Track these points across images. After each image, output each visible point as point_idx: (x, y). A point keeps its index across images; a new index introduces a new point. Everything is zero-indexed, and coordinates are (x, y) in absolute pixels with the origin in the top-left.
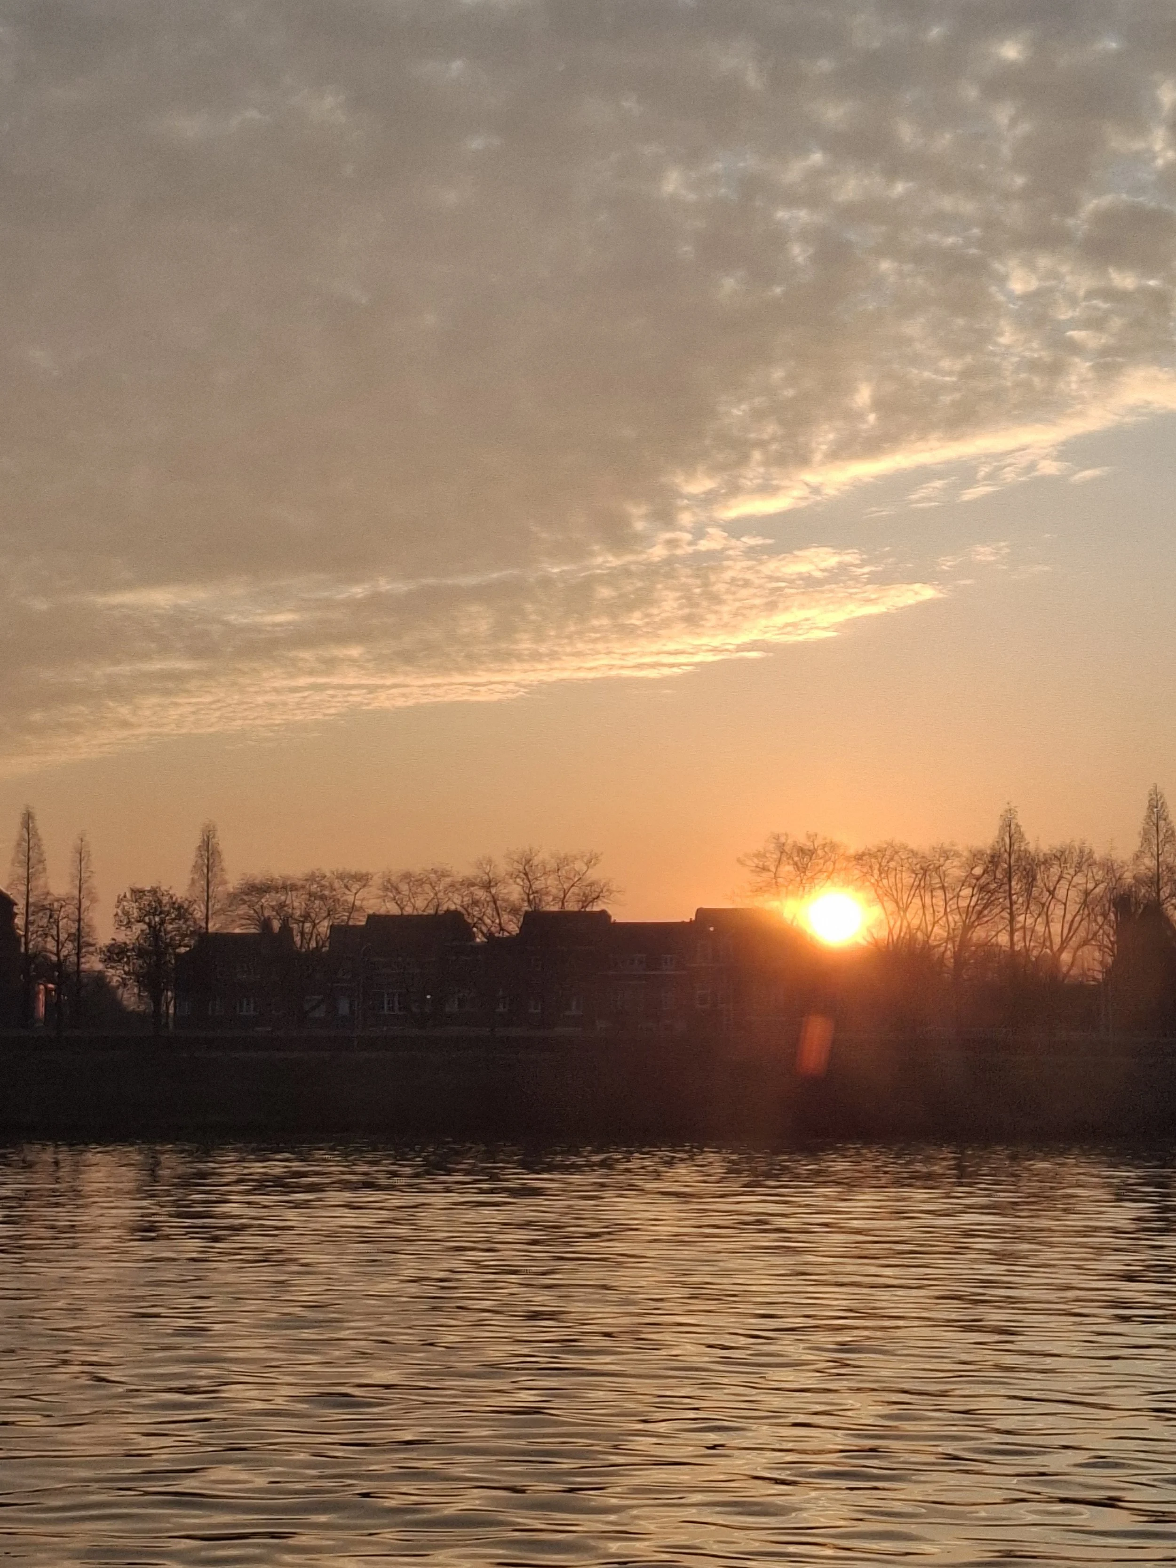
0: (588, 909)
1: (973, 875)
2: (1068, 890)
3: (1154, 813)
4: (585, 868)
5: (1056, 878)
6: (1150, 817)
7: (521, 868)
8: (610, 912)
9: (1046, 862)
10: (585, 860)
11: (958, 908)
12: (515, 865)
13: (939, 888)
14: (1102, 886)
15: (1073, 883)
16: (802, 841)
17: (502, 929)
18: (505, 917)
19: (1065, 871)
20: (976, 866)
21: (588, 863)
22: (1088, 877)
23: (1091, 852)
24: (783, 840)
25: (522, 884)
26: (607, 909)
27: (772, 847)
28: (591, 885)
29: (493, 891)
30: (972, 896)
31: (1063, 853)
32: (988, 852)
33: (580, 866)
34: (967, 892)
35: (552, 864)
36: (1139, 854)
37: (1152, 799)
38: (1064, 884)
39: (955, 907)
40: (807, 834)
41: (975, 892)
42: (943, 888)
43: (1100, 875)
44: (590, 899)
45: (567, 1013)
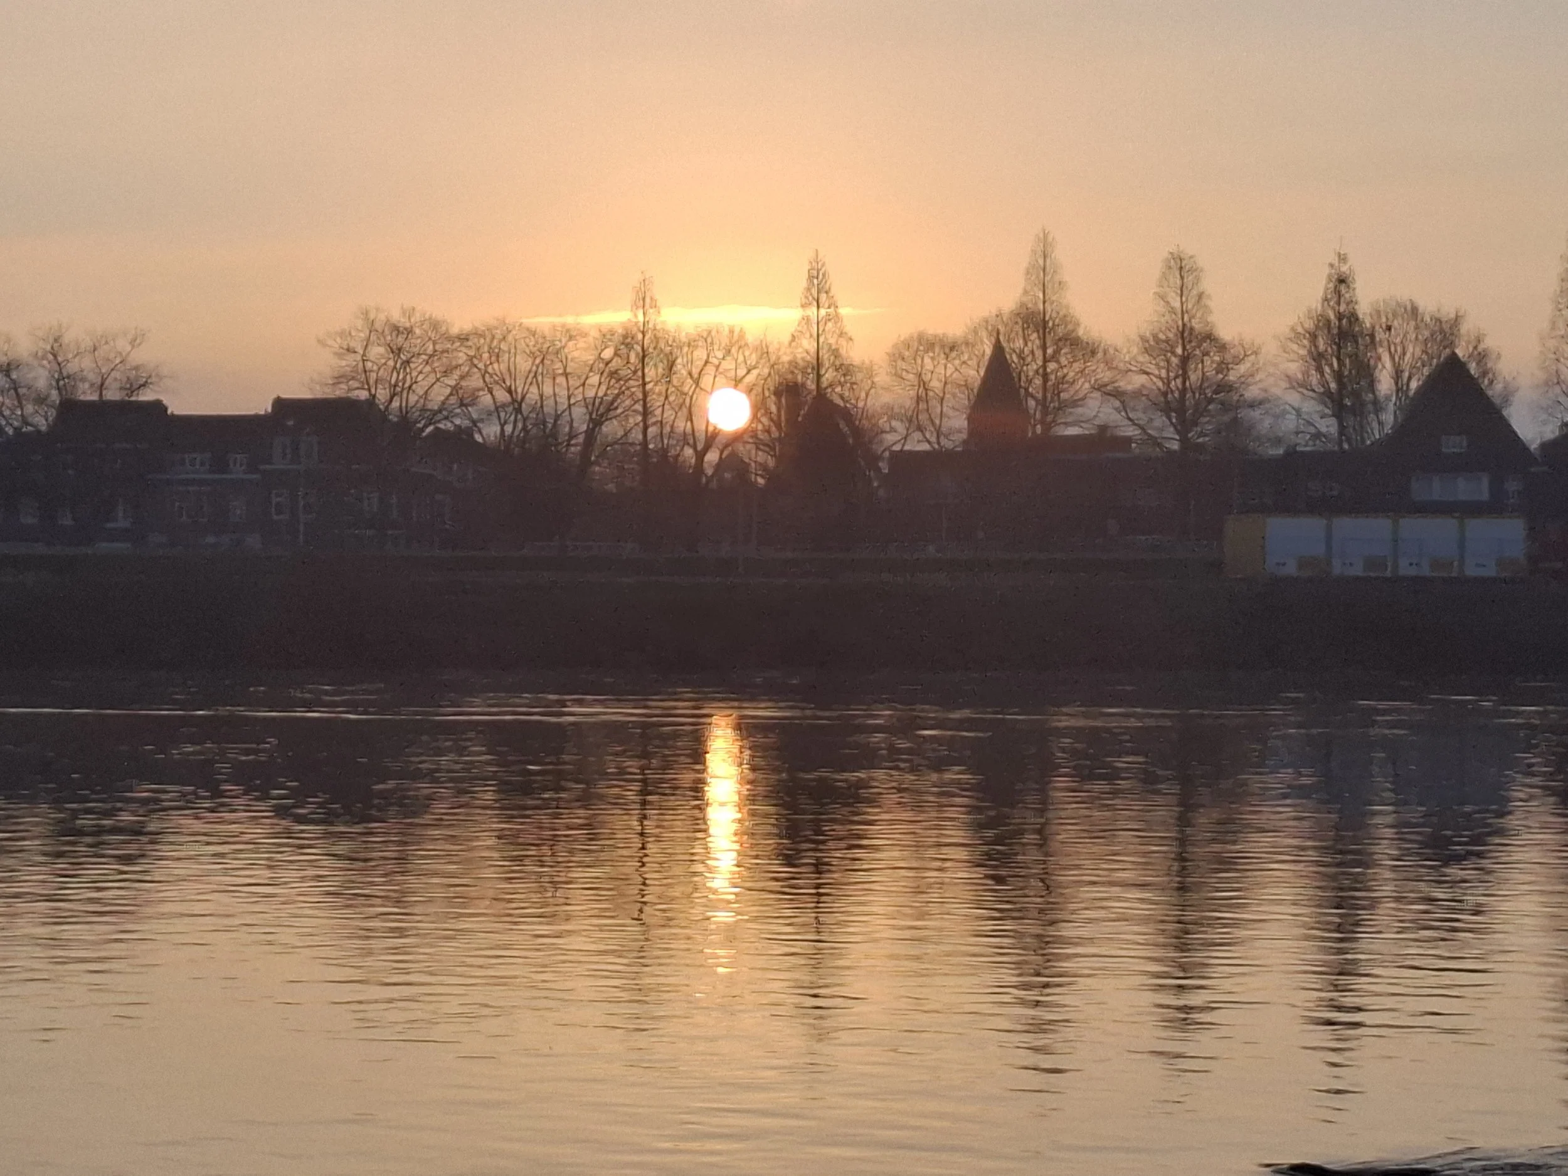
0: (133, 399)
1: (603, 359)
2: (715, 377)
3: (813, 284)
4: (129, 348)
5: (701, 363)
6: (809, 289)
7: (49, 348)
8: (165, 402)
9: (691, 344)
10: (130, 337)
11: (585, 399)
12: (41, 344)
13: (562, 374)
14: (755, 372)
15: (721, 370)
16: (396, 316)
17: (27, 424)
18: (29, 408)
19: (712, 354)
20: (605, 348)
21: (133, 342)
22: (739, 361)
23: (742, 334)
24: (372, 316)
25: (48, 366)
26: (162, 398)
27: (360, 324)
28: (137, 368)
29: (14, 376)
30: (600, 384)
31: (710, 332)
32: (620, 331)
33: (123, 345)
34: (594, 379)
35: (87, 343)
36: (795, 334)
37: (813, 269)
38: (710, 369)
39: (580, 397)
40: (402, 308)
41: (603, 380)
42: (566, 375)
43: (753, 359)
44: (135, 386)
45: (110, 525)
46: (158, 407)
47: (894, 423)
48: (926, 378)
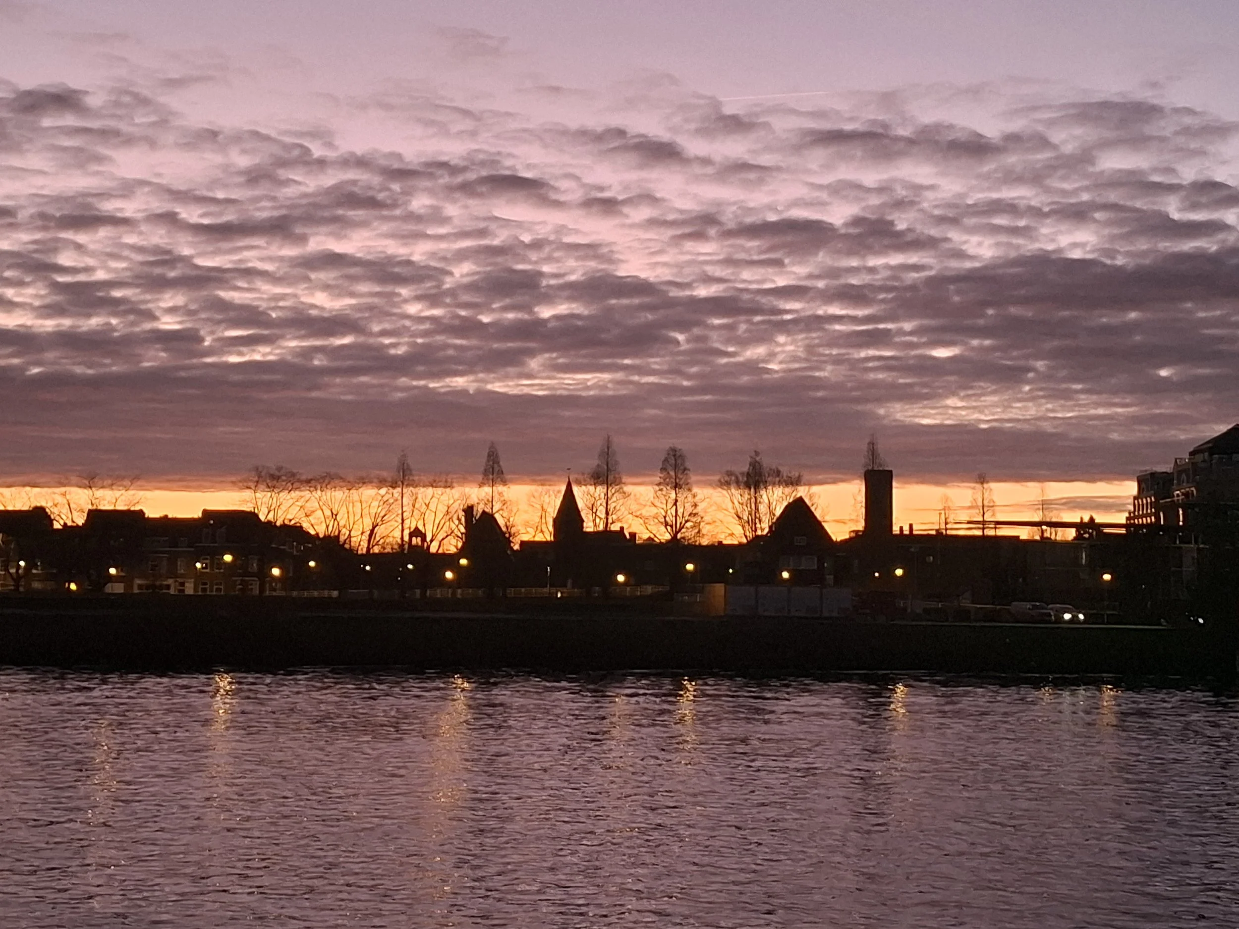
6: (489, 461)
21: (132, 481)
37: (490, 452)
41: (380, 505)
44: (133, 503)
46: (141, 513)
47: (529, 529)
48: (545, 507)
